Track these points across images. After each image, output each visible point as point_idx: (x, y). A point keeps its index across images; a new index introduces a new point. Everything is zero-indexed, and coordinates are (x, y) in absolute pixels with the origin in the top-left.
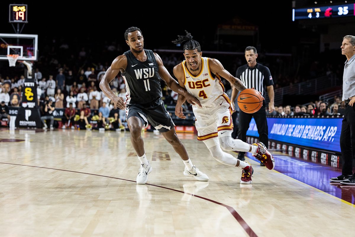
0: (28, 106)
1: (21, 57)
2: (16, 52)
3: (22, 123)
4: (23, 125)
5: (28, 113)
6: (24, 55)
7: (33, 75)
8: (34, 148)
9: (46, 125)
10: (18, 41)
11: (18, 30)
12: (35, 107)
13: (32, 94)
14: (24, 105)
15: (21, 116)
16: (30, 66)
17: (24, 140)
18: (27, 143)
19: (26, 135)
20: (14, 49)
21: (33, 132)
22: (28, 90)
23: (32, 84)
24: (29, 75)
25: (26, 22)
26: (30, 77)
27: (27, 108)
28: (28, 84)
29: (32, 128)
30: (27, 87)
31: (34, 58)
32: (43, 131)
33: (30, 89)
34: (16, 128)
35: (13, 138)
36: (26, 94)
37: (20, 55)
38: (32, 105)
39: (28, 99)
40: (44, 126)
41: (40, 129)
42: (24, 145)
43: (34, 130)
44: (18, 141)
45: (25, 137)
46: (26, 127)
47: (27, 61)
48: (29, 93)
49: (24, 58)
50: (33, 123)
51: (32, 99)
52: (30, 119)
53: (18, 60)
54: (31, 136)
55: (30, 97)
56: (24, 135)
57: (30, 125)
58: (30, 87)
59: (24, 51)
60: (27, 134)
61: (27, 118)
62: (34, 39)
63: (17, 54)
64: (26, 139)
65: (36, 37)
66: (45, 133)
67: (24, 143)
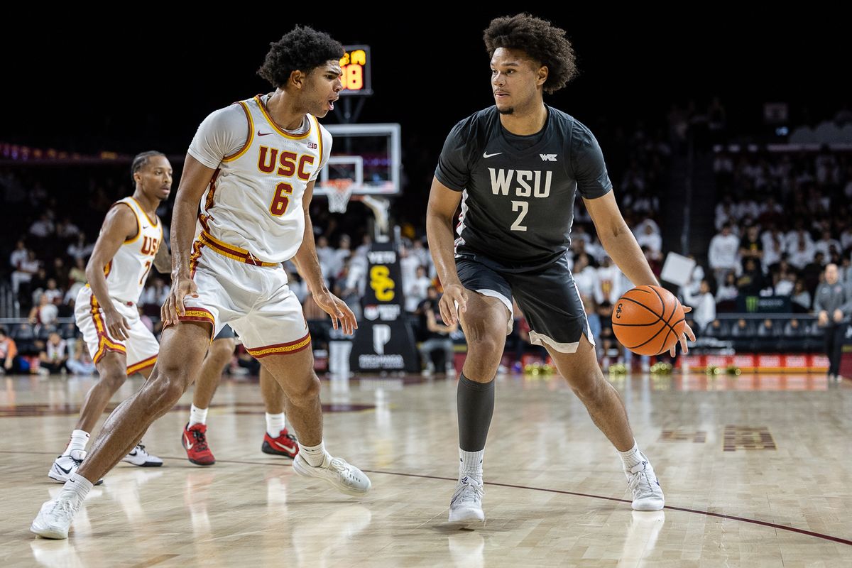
0: (380, 315)
1: (357, 186)
2: (344, 173)
3: (366, 361)
4: (371, 367)
5: (382, 335)
6: (367, 180)
7: (391, 234)
8: (400, 428)
9: (431, 366)
10: (348, 143)
11: (348, 115)
12: (399, 318)
13: (391, 284)
14: (371, 313)
15: (362, 343)
16: (381, 210)
17: (372, 407)
18: (383, 415)
19: (380, 394)
20: (339, 165)
21: (396, 385)
22: (380, 274)
23: (390, 257)
24: (382, 233)
25: (368, 92)
26: (382, 239)
27: (379, 321)
28: (378, 257)
29: (394, 374)
30: (376, 264)
31: (392, 187)
32: (422, 381)
33: (385, 271)
34: (352, 375)
35: (345, 401)
36: (374, 285)
37: (354, 180)
38: (390, 312)
39: (380, 296)
40: (425, 368)
41: (415, 377)
42: (373, 419)
43: (398, 378)
44: (357, 408)
45: (374, 398)
46: (376, 372)
47: (373, 196)
48: (382, 282)
49: (367, 189)
50: (396, 361)
51: (390, 296)
52: (389, 349)
53: (353, 195)
54: (391, 396)
55: (386, 291)
56: (372, 395)
57: (390, 366)
58: (384, 264)
59: (366, 169)
60: (380, 392)
61: (379, 348)
62: (388, 136)
63: (347, 177)
64: (379, 403)
65: (394, 130)
66: (429, 386)
67: (374, 414)
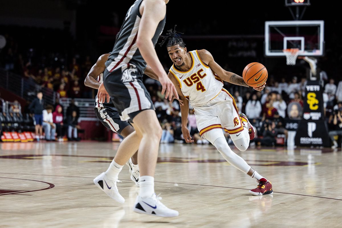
0: (311, 117)
1: (302, 52)
2: (295, 45)
3: (303, 140)
4: (306, 143)
5: (312, 127)
6: (306, 49)
7: (318, 76)
8: (320, 175)
9: (335, 143)
10: (297, 30)
11: (297, 16)
12: (320, 119)
13: (317, 102)
14: (307, 116)
15: (302, 132)
16: (313, 63)
17: (306, 164)
18: (311, 168)
19: (310, 157)
20: (293, 41)
21: (319, 153)
22: (312, 96)
23: (317, 88)
24: (313, 76)
25: (308, 4)
26: (314, 79)
27: (311, 120)
28: (311, 88)
29: (318, 147)
30: (310, 92)
31: (319, 52)
32: (331, 151)
33: (314, 95)
34: (295, 147)
35: (292, 160)
36: (308, 102)
37: (300, 49)
38: (316, 116)
39: (312, 108)
40: (333, 145)
41: (328, 149)
42: (307, 169)
43: (319, 149)
44: (299, 164)
45: (308, 160)
46: (308, 146)
47: (309, 57)
48: (312, 100)
49: (306, 53)
50: (319, 141)
51: (316, 108)
52: (315, 134)
53: (299, 56)
54: (316, 157)
55: (314, 105)
56: (306, 156)
57: (316, 143)
58: (314, 92)
59: (306, 44)
60: (310, 156)
61: (310, 134)
62: (318, 26)
63: (297, 47)
64: (310, 162)
65: (321, 23)
66: (335, 154)
67: (307, 168)
